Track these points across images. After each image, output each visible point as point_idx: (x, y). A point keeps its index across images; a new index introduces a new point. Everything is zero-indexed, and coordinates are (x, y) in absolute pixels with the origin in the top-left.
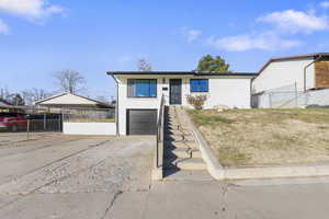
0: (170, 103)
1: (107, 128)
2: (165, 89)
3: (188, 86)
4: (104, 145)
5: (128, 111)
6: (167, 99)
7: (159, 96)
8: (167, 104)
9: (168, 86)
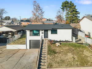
0: (44, 38)
1: (23, 47)
2: (42, 33)
3: (50, 32)
4: (24, 56)
5: (30, 41)
6: (43, 36)
7: (41, 35)
8: (43, 38)
9: (43, 32)
